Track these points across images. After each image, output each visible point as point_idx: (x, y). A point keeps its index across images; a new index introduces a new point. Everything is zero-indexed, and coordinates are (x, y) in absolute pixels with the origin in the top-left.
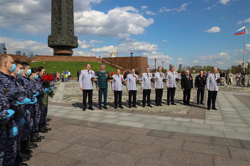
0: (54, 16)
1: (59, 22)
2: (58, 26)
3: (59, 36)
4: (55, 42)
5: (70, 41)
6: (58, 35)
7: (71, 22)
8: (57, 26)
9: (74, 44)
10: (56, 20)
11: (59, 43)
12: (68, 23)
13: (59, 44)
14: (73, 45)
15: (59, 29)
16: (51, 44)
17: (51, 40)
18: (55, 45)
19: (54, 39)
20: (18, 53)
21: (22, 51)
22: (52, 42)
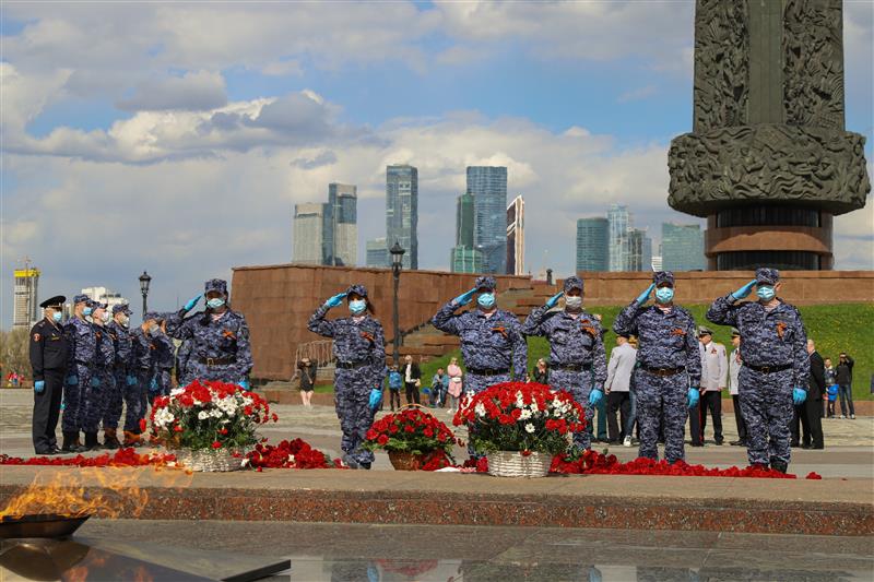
0: (711, 14)
1: (737, 51)
2: (731, 76)
3: (733, 142)
4: (706, 183)
5: (799, 170)
6: (726, 137)
7: (822, 32)
8: (726, 77)
9: (834, 184)
10: (719, 32)
11: (729, 188)
12: (797, 51)
13: (727, 193)
14: (822, 196)
15: (739, 90)
16: (684, 195)
17: (686, 169)
18: (704, 197)
19: (703, 162)
20: (595, 234)
21: (620, 220)
22: (690, 179)
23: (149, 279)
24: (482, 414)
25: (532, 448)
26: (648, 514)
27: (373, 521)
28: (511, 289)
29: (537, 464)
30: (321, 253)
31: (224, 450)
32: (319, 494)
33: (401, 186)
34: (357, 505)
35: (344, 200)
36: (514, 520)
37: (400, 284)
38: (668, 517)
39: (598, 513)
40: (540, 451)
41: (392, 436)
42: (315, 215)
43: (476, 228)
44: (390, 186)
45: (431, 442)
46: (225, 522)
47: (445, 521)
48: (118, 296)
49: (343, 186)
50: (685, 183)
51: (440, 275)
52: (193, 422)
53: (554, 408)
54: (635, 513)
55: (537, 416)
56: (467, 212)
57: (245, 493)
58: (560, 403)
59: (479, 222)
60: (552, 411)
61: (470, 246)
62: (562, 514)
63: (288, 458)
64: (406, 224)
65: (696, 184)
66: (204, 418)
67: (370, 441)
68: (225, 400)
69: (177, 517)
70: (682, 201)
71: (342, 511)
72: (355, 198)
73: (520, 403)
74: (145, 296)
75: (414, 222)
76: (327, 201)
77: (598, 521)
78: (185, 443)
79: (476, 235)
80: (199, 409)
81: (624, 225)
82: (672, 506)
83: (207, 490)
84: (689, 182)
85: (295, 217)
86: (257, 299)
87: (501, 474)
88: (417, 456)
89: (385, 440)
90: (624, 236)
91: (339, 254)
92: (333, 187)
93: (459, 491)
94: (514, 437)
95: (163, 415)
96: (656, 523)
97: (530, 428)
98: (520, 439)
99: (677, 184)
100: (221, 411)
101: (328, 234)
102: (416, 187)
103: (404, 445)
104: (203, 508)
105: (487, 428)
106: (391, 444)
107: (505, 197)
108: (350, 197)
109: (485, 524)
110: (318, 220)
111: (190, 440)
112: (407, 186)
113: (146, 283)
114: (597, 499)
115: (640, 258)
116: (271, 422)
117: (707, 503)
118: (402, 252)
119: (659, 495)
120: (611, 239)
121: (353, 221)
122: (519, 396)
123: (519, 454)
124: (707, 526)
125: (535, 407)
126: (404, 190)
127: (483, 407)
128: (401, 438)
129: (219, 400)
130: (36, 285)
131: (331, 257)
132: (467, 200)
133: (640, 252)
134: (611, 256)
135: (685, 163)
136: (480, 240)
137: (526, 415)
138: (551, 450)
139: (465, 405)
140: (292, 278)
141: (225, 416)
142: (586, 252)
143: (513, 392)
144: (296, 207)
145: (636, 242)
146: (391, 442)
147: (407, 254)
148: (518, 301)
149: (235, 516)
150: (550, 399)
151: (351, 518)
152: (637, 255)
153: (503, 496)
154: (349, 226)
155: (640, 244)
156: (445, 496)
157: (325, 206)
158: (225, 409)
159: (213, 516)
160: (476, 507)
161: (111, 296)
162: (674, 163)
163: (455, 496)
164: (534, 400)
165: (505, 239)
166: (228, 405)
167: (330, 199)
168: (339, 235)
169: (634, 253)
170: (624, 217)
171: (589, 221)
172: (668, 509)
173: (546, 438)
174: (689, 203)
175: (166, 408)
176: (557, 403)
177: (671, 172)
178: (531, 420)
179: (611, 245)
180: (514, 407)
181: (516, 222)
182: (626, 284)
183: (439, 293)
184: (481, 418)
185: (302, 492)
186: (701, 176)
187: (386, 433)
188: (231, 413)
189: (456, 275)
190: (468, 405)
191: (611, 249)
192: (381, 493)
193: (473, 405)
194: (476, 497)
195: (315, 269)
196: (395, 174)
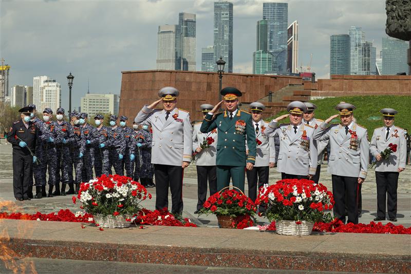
16: (395, 27)
17: (396, 12)
18: (408, 29)
19: (406, 8)
20: (341, 45)
21: (357, 36)
22: (398, 18)
23: (73, 78)
24: (273, 199)
25: (302, 219)
26: (370, 264)
27: (208, 265)
28: (290, 85)
29: (305, 228)
30: (174, 56)
31: (121, 216)
32: (176, 249)
33: (223, 14)
34: (199, 256)
35: (188, 23)
36: (291, 266)
37: (222, 82)
38: (381, 265)
39: (341, 263)
40: (307, 220)
41: (219, 206)
42: (170, 32)
43: (268, 40)
44: (216, 14)
45: (242, 210)
46: (122, 263)
47: (250, 266)
48: (54, 81)
49: (188, 14)
50: (396, 20)
51: (247, 76)
52: (103, 199)
53: (316, 196)
54: (362, 263)
55: (305, 201)
56: (263, 31)
57: (133, 247)
58: (319, 193)
59: (271, 37)
60: (314, 197)
61: (265, 51)
62: (319, 263)
63: (157, 218)
64: (226, 37)
65: (403, 21)
66: (109, 197)
67: (206, 209)
68: (122, 187)
69: (95, 260)
70: (394, 31)
71: (190, 258)
72: (195, 22)
73: (295, 193)
74: (70, 88)
75: (231, 37)
76: (178, 24)
77: (341, 268)
78: (99, 211)
79: (268, 44)
80: (106, 192)
81: (359, 39)
82: (384, 259)
83: (112, 245)
84: (398, 20)
85: (159, 33)
86: (136, 90)
87: (284, 233)
88: (234, 218)
89: (215, 209)
90: (359, 45)
91: (185, 56)
92: (181, 15)
93: (259, 249)
94: (291, 212)
95: (86, 195)
96: (374, 269)
97: (301, 208)
98: (295, 213)
99: (391, 21)
100: (119, 194)
101: (179, 44)
102: (232, 15)
103: (226, 211)
104: (110, 255)
105: (276, 207)
106: (218, 211)
107: (287, 21)
108: (192, 21)
109: (274, 268)
110: (173, 35)
111: (101, 210)
112: (227, 14)
113: (71, 80)
114: (339, 254)
115: (369, 60)
116: (148, 199)
117: (404, 258)
118: (224, 64)
119: (376, 253)
120: (352, 48)
121: (194, 36)
122: (295, 188)
123: (294, 222)
124: (403, 271)
125: (304, 195)
126: (225, 16)
127: (273, 195)
128: (224, 207)
129: (117, 187)
130: (8, 75)
131: (180, 57)
132: (263, 23)
133: (369, 56)
134: (352, 58)
135: (396, 8)
136: (271, 48)
137: (299, 200)
138: (313, 219)
139: (262, 193)
140: (157, 79)
141: (122, 196)
142: (336, 55)
143: (291, 186)
144: (159, 27)
145: (367, 50)
146: (219, 210)
147: (227, 65)
148: (294, 92)
149: (128, 260)
150: (313, 190)
151: (195, 263)
152: (367, 58)
153: (285, 252)
154: (191, 39)
155: (369, 51)
156: (250, 252)
157: (176, 26)
158: (121, 192)
159: (116, 260)
160: (269, 258)
161: (50, 81)
162: (389, 8)
163: (257, 252)
164: (304, 191)
165: (286, 47)
166: (123, 190)
167: (180, 22)
168: (185, 44)
169: (365, 56)
170: (359, 35)
171: (338, 36)
172: (381, 261)
173: (310, 213)
174: (398, 32)
175: (87, 191)
176: (317, 192)
177: (388, 13)
178: (302, 203)
179: (352, 51)
180: (292, 195)
181: (293, 37)
182: (360, 82)
183: (246, 87)
184: (272, 201)
185: (167, 248)
186: (406, 16)
187: (215, 204)
188: (125, 195)
189: (257, 76)
190: (265, 193)
191: (352, 54)
192: (213, 250)
193: (267, 193)
194: (269, 252)
195: (171, 72)
196: (219, 7)
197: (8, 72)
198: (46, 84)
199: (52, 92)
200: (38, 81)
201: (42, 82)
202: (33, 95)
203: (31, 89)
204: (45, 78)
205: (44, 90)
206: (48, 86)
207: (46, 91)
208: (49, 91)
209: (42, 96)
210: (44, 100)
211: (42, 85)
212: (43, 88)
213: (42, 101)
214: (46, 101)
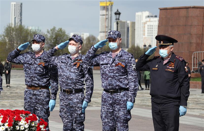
48: (155, 16)
113: (118, 16)
161: (152, 17)
197: (111, 8)
198: (148, 19)
199: (154, 27)
200: (141, 17)
201: (144, 17)
202: (135, 29)
203: (133, 24)
204: (147, 13)
205: (146, 25)
206: (150, 21)
207: (148, 26)
208: (150, 26)
209: (144, 31)
210: (146, 34)
211: (144, 20)
212: (145, 23)
213: (144, 35)
214: (148, 35)
